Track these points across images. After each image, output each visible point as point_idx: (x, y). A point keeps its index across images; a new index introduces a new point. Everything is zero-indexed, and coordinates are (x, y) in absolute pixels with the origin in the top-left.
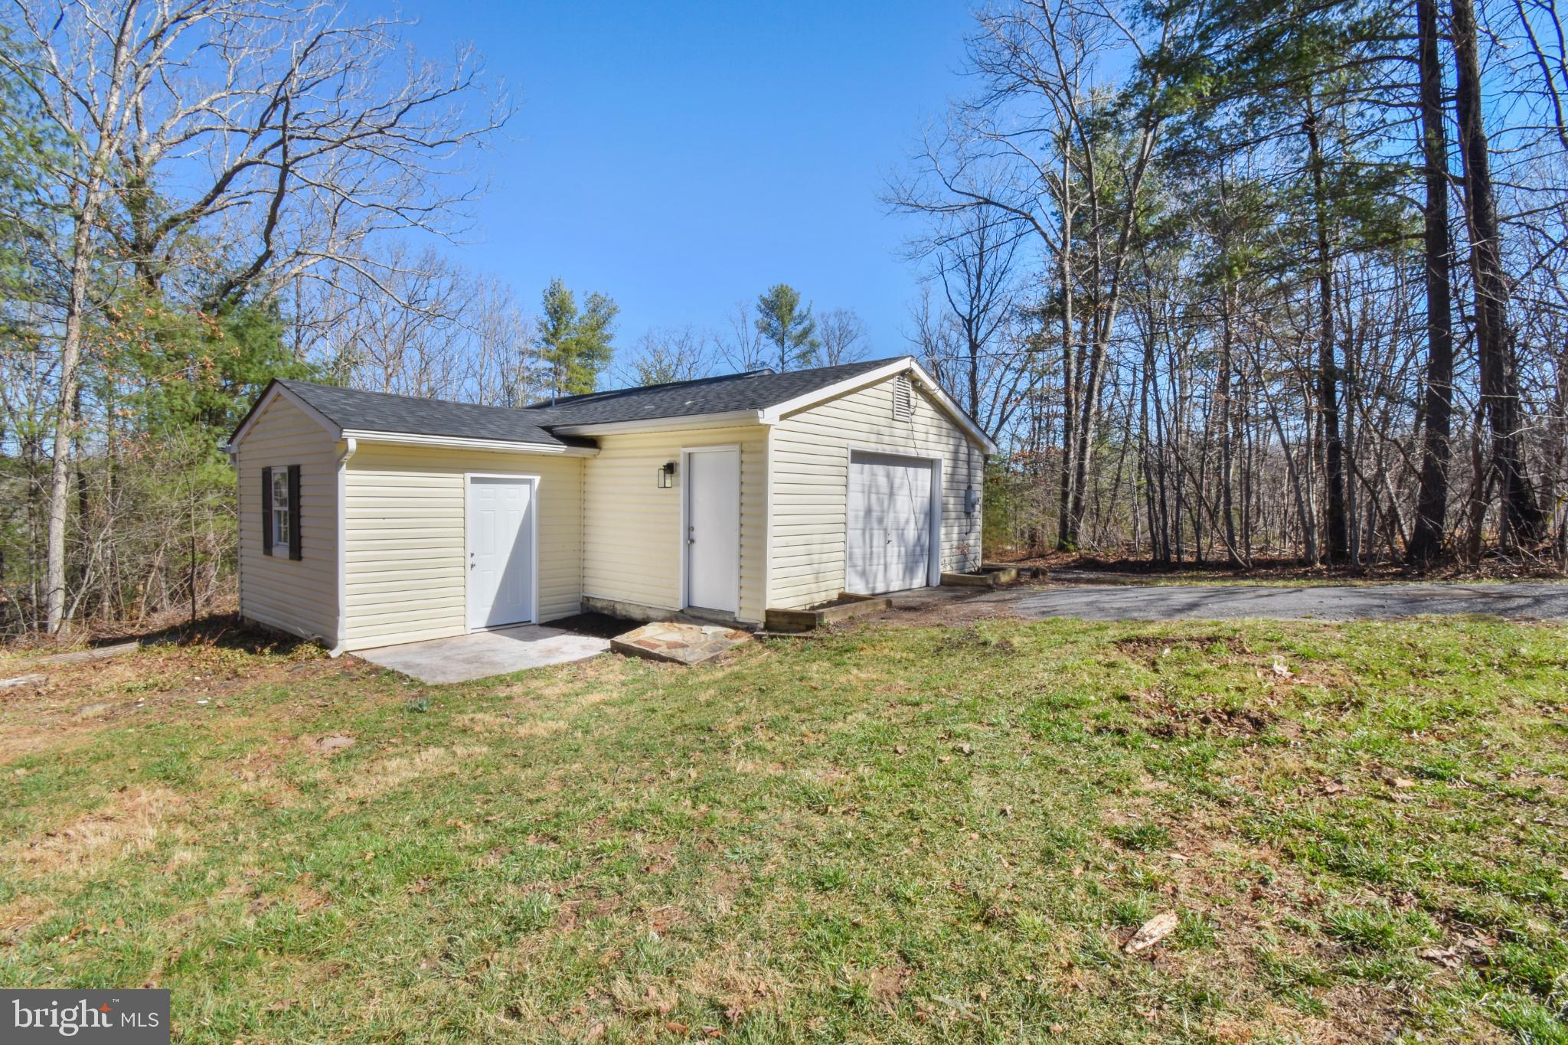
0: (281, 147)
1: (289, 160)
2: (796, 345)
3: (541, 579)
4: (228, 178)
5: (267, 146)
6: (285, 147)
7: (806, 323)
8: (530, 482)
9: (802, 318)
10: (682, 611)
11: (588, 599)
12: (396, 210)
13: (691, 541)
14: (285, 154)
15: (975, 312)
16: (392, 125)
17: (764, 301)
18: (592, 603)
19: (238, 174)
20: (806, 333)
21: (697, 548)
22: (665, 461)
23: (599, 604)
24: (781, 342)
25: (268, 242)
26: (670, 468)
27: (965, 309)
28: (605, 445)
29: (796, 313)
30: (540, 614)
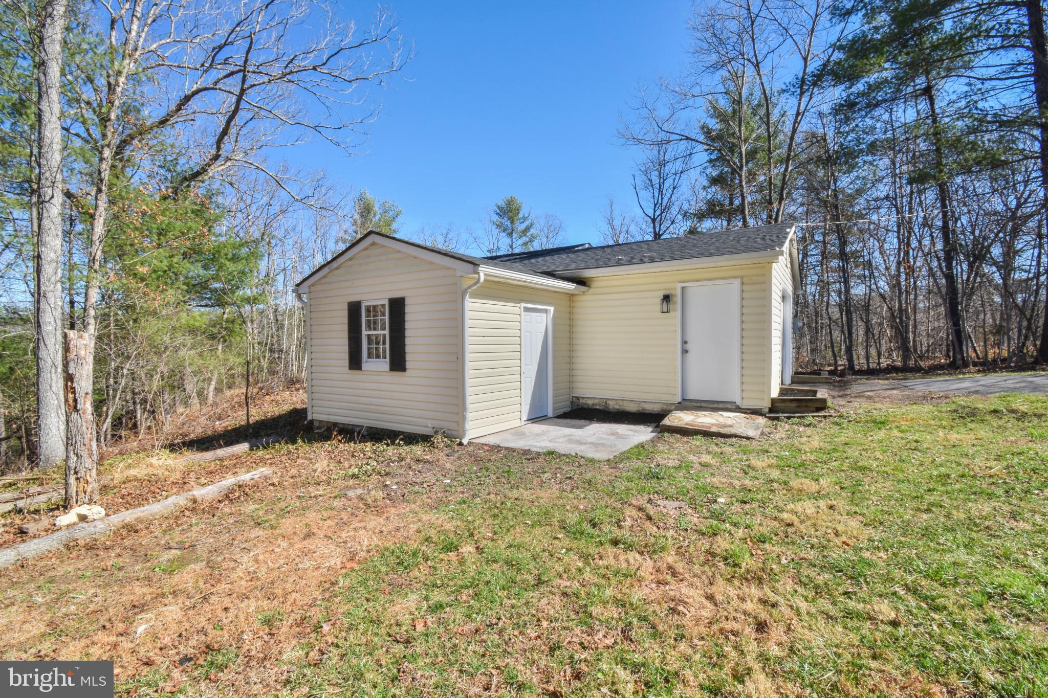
0: (241, 74)
1: (246, 86)
2: (521, 237)
3: (554, 383)
4: (187, 98)
5: (220, 76)
6: (244, 76)
7: (527, 223)
8: (546, 311)
9: (525, 219)
10: (679, 403)
11: (578, 398)
12: (315, 128)
13: (685, 352)
14: (244, 81)
15: (658, 213)
16: (324, 64)
17: (499, 207)
18: (581, 401)
19: (196, 97)
20: (527, 229)
21: (690, 357)
22: (661, 295)
23: (590, 402)
24: (510, 235)
25: (219, 148)
26: (667, 298)
27: (650, 212)
28: (595, 284)
29: (520, 215)
30: (554, 410)
